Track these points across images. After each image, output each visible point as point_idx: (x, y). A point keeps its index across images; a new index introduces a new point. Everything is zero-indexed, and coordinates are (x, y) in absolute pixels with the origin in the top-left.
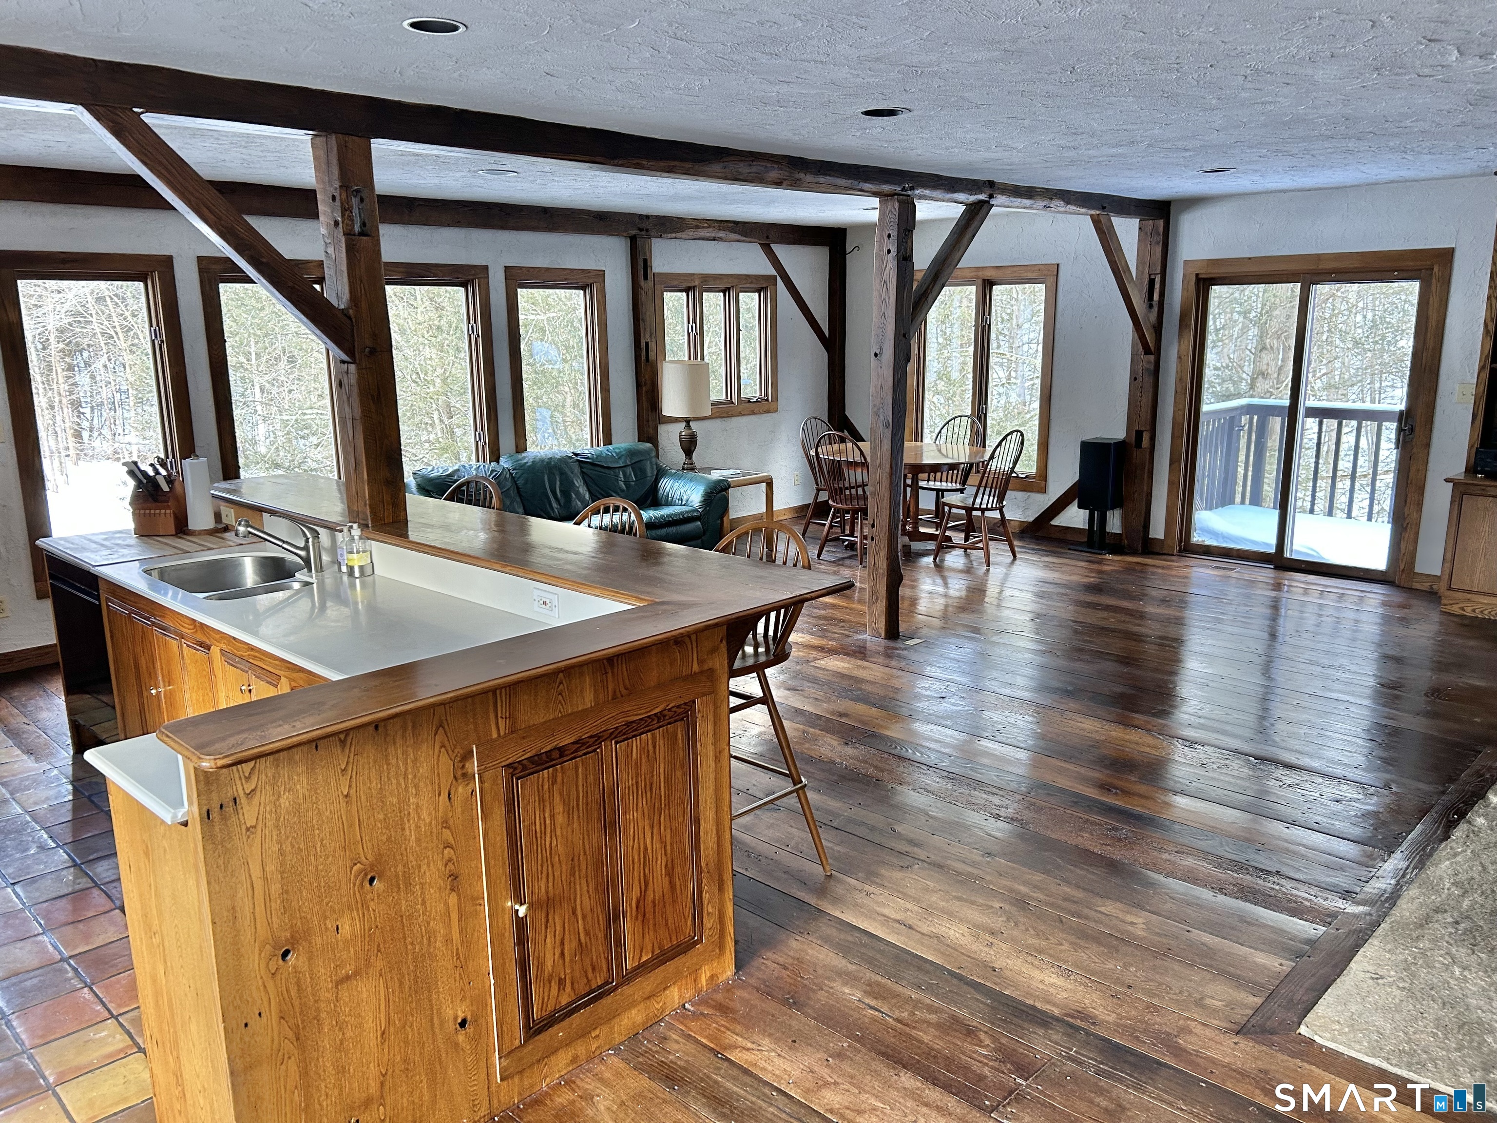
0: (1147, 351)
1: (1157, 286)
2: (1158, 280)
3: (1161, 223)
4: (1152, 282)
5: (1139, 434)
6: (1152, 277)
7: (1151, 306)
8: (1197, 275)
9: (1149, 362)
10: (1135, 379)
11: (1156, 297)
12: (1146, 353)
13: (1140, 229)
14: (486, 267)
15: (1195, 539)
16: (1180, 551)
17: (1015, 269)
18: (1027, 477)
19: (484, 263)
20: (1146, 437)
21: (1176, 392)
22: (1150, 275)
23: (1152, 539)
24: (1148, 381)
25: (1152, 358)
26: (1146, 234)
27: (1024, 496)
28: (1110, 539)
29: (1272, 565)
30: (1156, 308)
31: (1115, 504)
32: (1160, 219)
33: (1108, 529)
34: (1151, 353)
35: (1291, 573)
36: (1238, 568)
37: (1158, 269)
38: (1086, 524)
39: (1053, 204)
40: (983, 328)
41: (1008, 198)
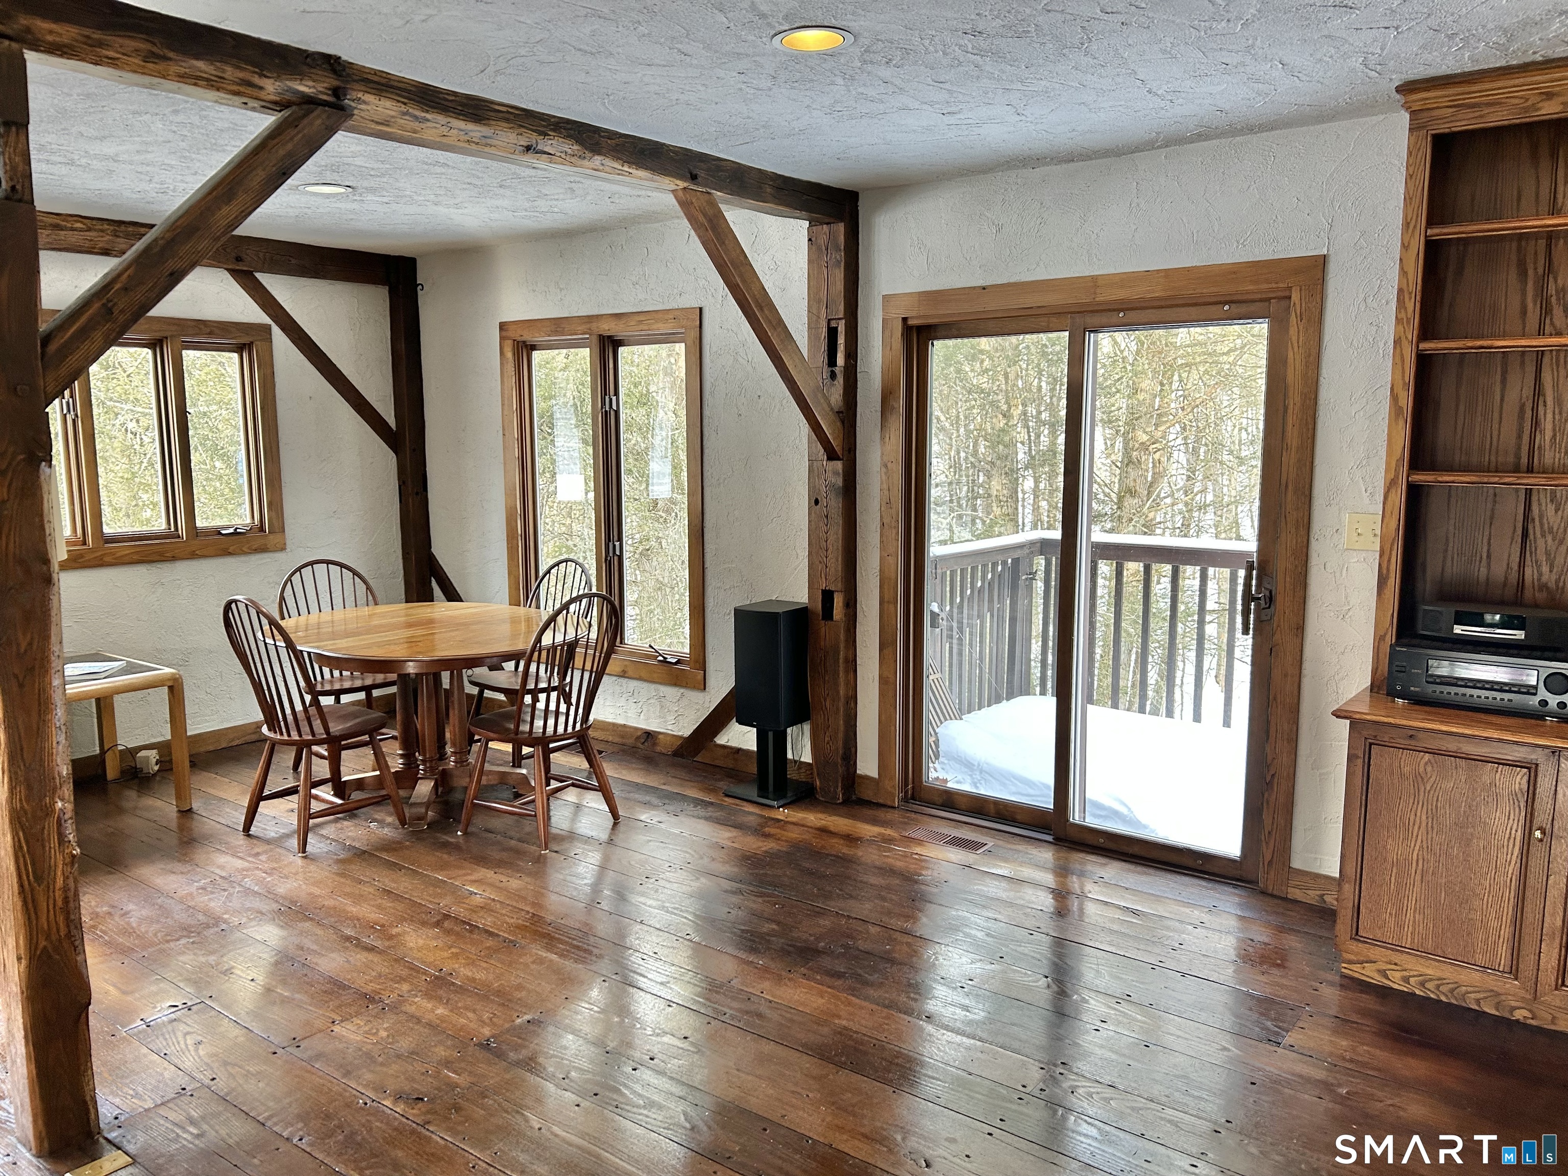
0: (832, 455)
1: (841, 340)
2: (843, 328)
3: (840, 228)
4: (832, 333)
5: (828, 596)
6: (833, 324)
7: (833, 376)
8: (905, 320)
9: (835, 473)
10: (817, 502)
11: (840, 360)
12: (830, 458)
13: (810, 240)
15: (933, 775)
16: (905, 800)
17: (642, 318)
18: (678, 662)
20: (838, 601)
21: (882, 524)
22: (829, 320)
23: (861, 777)
24: (835, 505)
25: (838, 465)
26: (819, 249)
27: (671, 692)
28: (792, 774)
29: (1050, 838)
30: (840, 379)
31: (800, 716)
32: (841, 222)
33: (790, 756)
34: (838, 459)
35: (1082, 855)
36: (990, 843)
37: (840, 310)
38: (755, 749)
39: (547, 145)
40: (606, 415)
41: (403, 108)
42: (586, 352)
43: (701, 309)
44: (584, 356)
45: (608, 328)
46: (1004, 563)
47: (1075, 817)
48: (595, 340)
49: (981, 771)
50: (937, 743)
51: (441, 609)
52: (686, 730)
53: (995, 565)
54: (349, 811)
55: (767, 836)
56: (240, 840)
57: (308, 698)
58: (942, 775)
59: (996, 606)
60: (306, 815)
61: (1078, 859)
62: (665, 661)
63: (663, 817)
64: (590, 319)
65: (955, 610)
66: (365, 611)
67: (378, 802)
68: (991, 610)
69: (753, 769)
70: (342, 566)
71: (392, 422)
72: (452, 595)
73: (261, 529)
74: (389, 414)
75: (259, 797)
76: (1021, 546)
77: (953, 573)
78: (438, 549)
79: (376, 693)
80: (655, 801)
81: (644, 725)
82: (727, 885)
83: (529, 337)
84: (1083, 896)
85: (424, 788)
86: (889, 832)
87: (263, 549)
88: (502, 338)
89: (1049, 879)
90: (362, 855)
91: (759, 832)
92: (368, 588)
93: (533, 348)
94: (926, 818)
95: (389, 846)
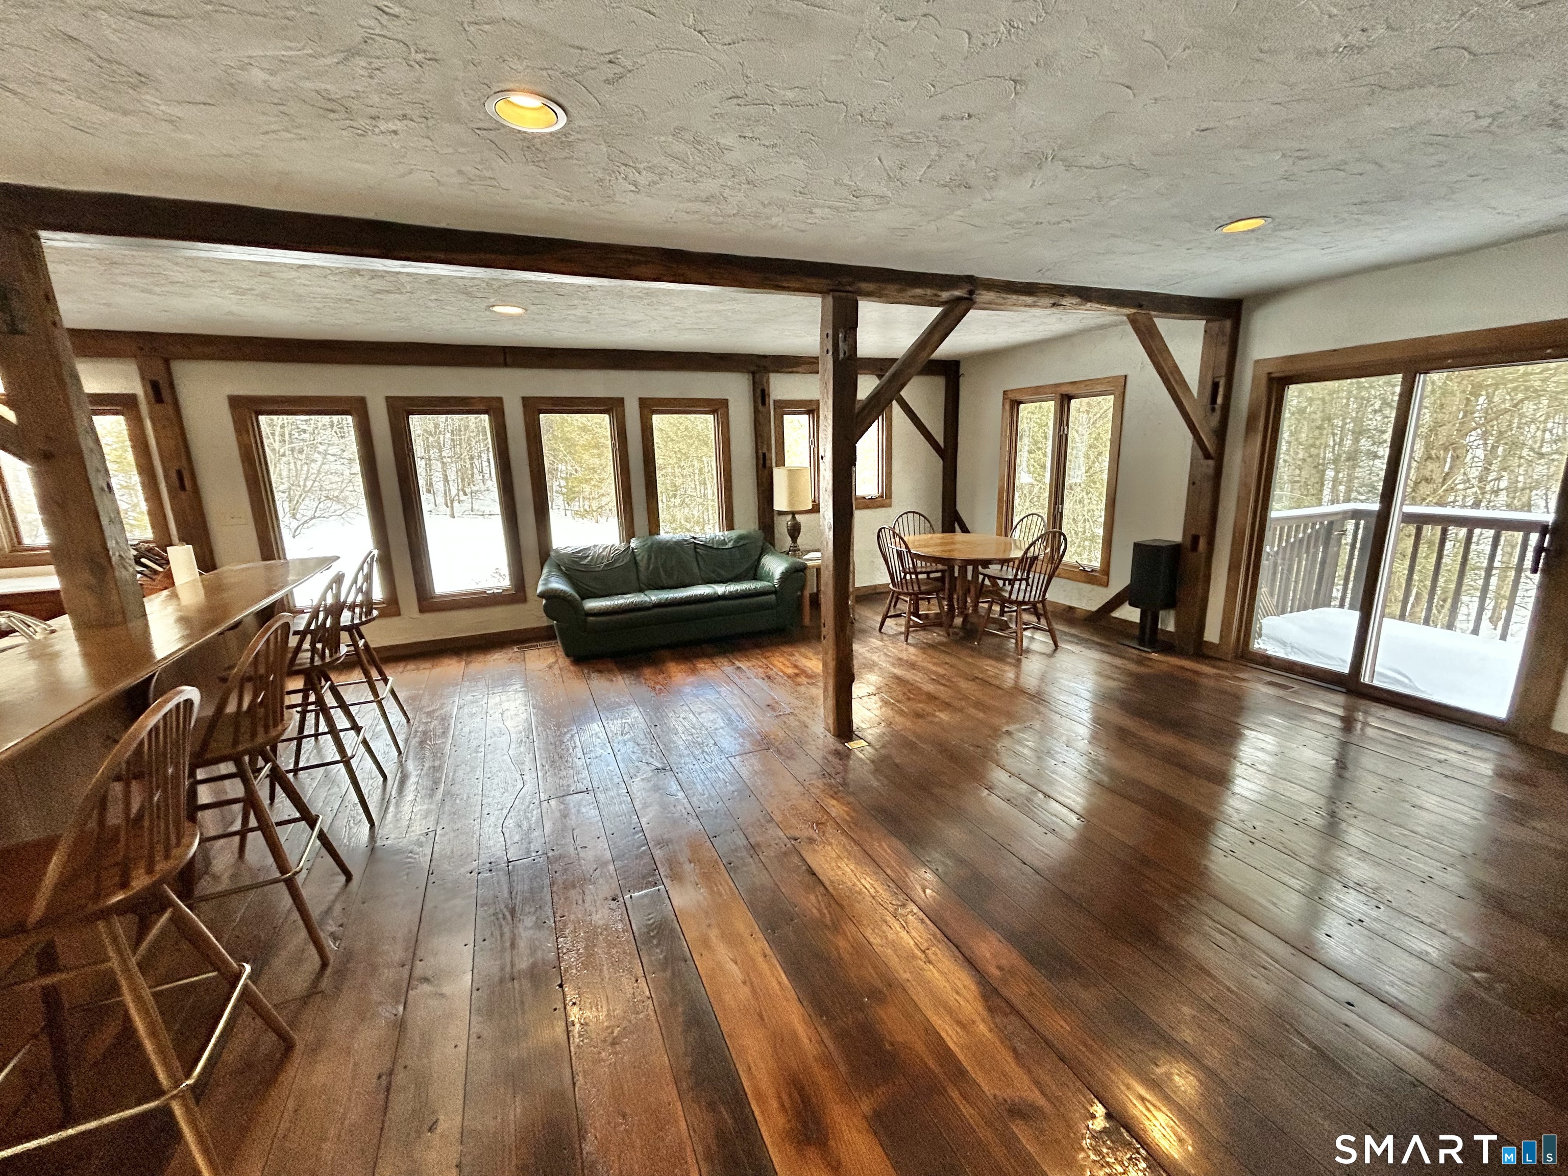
0: (1207, 456)
1: (1221, 389)
2: (1222, 383)
3: (1228, 324)
4: (1215, 386)
5: (1195, 539)
6: (1217, 380)
7: (1213, 410)
8: (1269, 374)
9: (1208, 466)
10: (1194, 483)
11: (1219, 400)
12: (1205, 458)
13: (1205, 331)
14: (622, 399)
15: (1256, 646)
16: (1236, 657)
17: (1089, 383)
18: (1092, 571)
19: (620, 396)
20: (1204, 542)
21: (1239, 497)
22: (1213, 378)
23: (1206, 642)
24: (1207, 487)
25: (1211, 463)
26: (1212, 336)
27: (1087, 587)
28: (1160, 637)
29: (1344, 690)
30: (1218, 412)
31: (1170, 604)
32: (1229, 317)
33: (1159, 626)
34: (1212, 458)
35: (1367, 702)
36: (1297, 687)
37: (1223, 371)
38: (1138, 621)
39: (1066, 301)
40: (1060, 437)
41: (998, 295)
42: (1053, 403)
43: (1126, 376)
44: (1050, 407)
45: (1065, 390)
46: (1322, 523)
47: (1366, 679)
48: (1059, 397)
49: (1292, 647)
50: (1261, 629)
51: (959, 536)
52: (1094, 608)
53: (1314, 524)
54: (923, 627)
55: (1144, 665)
56: (878, 634)
57: (903, 574)
58: (1262, 646)
59: (1312, 550)
60: (908, 626)
61: (1363, 704)
62: (1084, 570)
63: (1083, 650)
64: (1057, 385)
65: (1281, 551)
66: (930, 536)
67: (935, 625)
68: (1307, 552)
69: (1137, 632)
70: (920, 514)
71: (942, 444)
72: (965, 530)
73: (882, 497)
74: (941, 441)
75: (885, 617)
76: (1337, 514)
77: (1282, 529)
78: (959, 508)
79: (932, 575)
80: (1076, 641)
81: (1068, 603)
82: (1122, 685)
83: (1019, 397)
84: (1365, 724)
85: (958, 621)
86: (1224, 673)
87: (883, 506)
88: (1004, 399)
89: (1340, 712)
90: (933, 646)
91: (1140, 662)
92: (931, 526)
93: (1021, 403)
94: (1249, 669)
95: (942, 644)
